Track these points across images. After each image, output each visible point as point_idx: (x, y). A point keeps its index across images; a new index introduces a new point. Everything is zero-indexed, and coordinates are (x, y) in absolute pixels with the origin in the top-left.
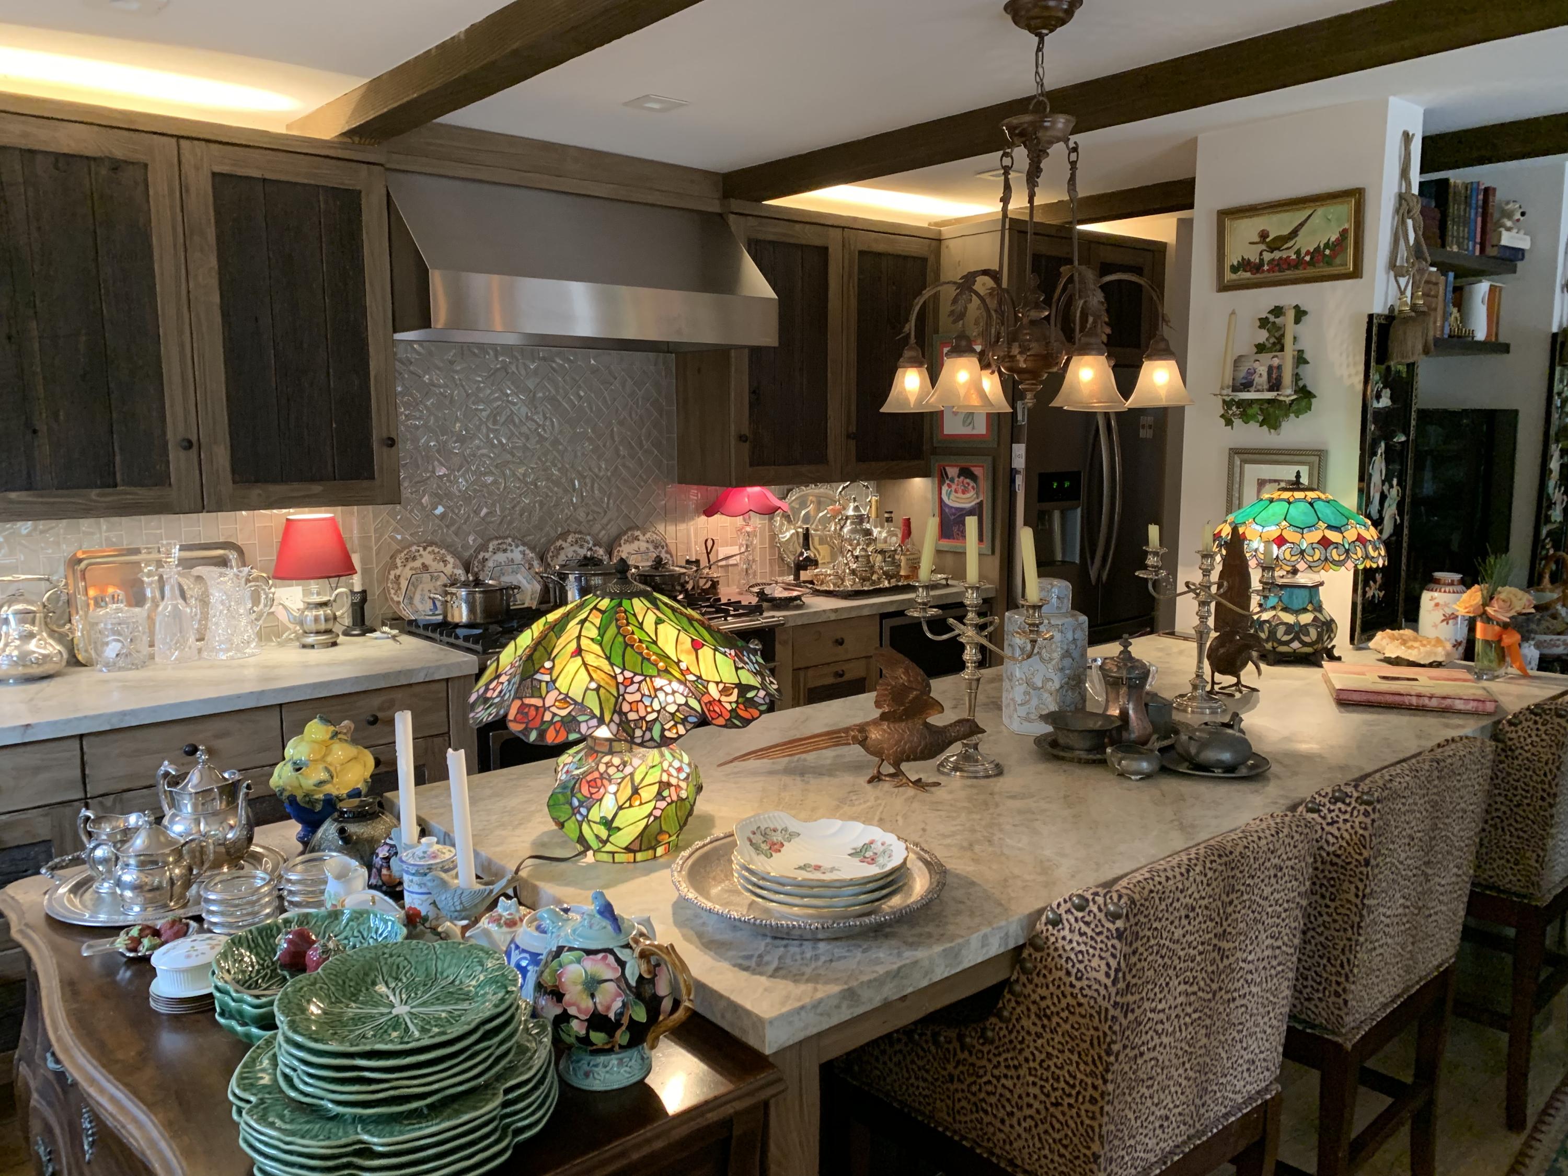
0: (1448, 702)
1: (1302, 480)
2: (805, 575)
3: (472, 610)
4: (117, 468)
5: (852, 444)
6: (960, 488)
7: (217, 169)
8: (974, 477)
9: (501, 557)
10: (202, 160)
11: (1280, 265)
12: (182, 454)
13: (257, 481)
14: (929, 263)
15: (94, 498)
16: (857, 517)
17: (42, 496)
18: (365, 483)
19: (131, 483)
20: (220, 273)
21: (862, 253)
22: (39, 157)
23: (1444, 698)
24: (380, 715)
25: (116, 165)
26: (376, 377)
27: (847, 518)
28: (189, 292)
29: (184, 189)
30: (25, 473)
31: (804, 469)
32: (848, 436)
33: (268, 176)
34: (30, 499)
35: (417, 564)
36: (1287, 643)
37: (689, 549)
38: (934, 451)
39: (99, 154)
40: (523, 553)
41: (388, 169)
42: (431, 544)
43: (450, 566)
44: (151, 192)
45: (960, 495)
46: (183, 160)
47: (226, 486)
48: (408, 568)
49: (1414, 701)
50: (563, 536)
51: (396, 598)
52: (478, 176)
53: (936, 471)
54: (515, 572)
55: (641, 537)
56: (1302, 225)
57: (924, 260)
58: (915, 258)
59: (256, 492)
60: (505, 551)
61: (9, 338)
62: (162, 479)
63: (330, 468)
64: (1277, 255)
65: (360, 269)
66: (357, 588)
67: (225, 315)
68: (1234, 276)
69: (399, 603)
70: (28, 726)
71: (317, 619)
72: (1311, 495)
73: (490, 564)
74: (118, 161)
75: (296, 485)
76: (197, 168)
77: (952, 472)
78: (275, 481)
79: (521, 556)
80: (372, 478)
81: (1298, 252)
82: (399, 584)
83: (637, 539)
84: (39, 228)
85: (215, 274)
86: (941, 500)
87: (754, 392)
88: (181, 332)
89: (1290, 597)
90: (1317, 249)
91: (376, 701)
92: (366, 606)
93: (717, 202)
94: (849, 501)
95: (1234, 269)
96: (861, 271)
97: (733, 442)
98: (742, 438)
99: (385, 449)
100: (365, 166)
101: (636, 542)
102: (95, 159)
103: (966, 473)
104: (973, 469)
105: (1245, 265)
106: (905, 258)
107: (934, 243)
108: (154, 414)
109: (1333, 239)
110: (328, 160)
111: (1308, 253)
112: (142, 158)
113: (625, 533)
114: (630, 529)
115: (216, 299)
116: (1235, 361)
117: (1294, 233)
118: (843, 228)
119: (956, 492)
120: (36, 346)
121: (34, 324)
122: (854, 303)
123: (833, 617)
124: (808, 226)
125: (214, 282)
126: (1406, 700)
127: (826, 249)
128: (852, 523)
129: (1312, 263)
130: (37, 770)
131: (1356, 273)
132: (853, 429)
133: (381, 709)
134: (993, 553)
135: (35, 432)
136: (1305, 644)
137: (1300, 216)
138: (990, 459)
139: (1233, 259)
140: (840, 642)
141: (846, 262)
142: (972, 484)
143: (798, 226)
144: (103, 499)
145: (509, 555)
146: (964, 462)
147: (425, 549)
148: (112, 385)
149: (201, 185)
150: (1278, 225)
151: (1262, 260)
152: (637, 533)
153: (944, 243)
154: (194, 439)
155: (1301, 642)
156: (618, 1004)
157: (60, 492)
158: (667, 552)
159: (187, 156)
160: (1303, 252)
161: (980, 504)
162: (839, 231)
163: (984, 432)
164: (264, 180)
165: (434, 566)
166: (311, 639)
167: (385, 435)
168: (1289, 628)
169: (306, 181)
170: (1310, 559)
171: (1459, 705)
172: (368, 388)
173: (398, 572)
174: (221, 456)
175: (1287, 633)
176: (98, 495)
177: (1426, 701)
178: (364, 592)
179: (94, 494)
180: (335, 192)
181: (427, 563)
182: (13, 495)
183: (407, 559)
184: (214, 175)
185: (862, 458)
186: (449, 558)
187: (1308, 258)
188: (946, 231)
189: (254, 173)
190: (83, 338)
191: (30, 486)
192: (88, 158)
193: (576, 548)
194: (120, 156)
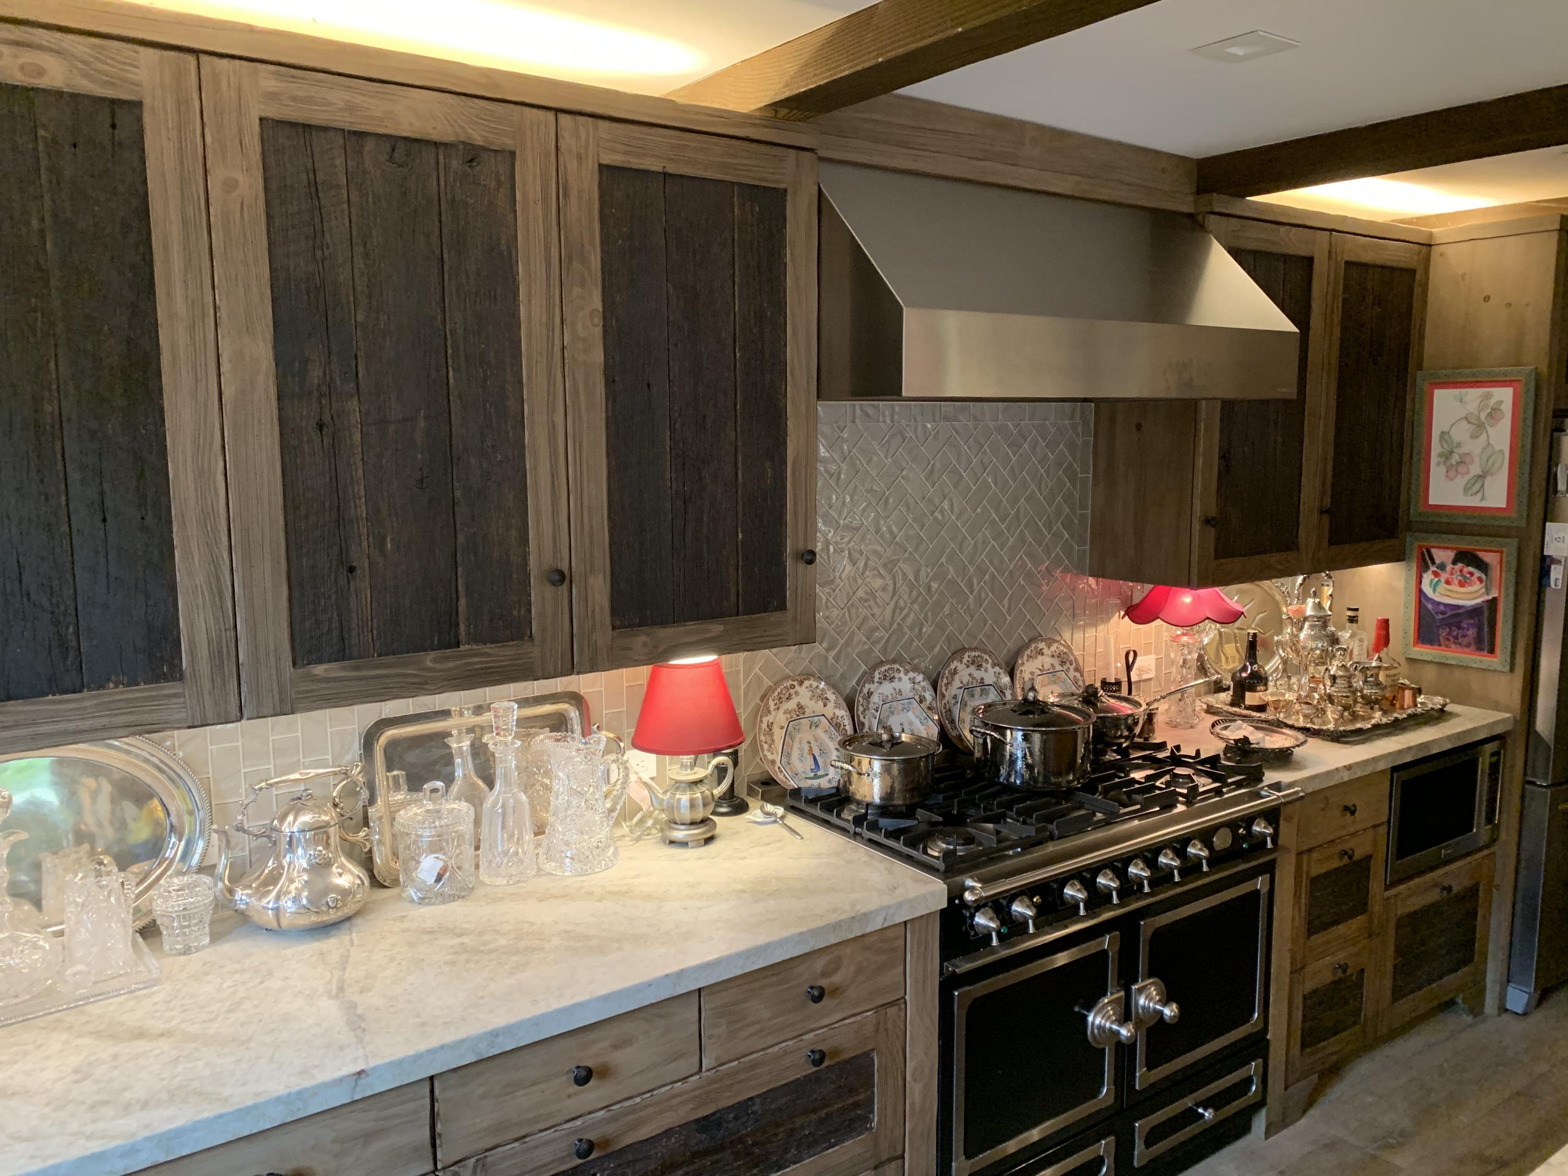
2: (1251, 698)
4: (461, 619)
5: (1326, 520)
6: (1456, 578)
7: (607, 159)
8: (1482, 566)
9: (887, 689)
10: (587, 147)
12: (549, 590)
13: (641, 624)
14: (1418, 277)
15: (429, 664)
16: (1319, 618)
17: (357, 668)
18: (775, 616)
19: (477, 638)
20: (605, 319)
21: (1347, 263)
22: (370, 145)
24: (824, 983)
25: (473, 155)
26: (795, 462)
27: (1306, 619)
28: (563, 348)
29: (563, 190)
30: (336, 633)
31: (1272, 559)
32: (1322, 512)
33: (672, 169)
34: (342, 674)
35: (791, 705)
37: (1107, 667)
38: (1410, 527)
39: (450, 138)
40: (913, 681)
41: (822, 159)
42: (809, 675)
43: (831, 705)
44: (518, 197)
45: (1455, 587)
46: (562, 144)
47: (603, 635)
48: (781, 711)
50: (958, 653)
51: (770, 757)
53: (1414, 554)
54: (905, 709)
55: (1046, 651)
57: (1412, 272)
58: (1402, 271)
59: (639, 640)
60: (892, 680)
61: (320, 426)
62: (521, 631)
63: (733, 598)
65: (780, 306)
67: (610, 381)
69: (773, 762)
70: (360, 1073)
71: (693, 805)
73: (875, 699)
74: (475, 148)
75: (689, 626)
76: (579, 158)
77: (1444, 555)
78: (663, 623)
79: (910, 686)
80: (781, 608)
82: (772, 735)
83: (1041, 653)
84: (366, 255)
85: (598, 320)
86: (1420, 592)
87: (1225, 457)
88: (552, 410)
91: (819, 964)
93: (1191, 198)
94: (1311, 596)
96: (1345, 289)
97: (1197, 526)
98: (1207, 521)
99: (801, 566)
100: (792, 152)
101: (1040, 658)
102: (445, 145)
103: (1466, 557)
104: (1481, 554)
106: (1392, 269)
107: (1424, 249)
108: (514, 533)
110: (746, 145)
112: (509, 143)
113: (1027, 646)
114: (1031, 640)
115: (598, 356)
118: (1331, 229)
119: (1448, 582)
120: (357, 437)
121: (354, 405)
123: (1346, 777)
125: (598, 332)
127: (1311, 260)
128: (1312, 627)
130: (368, 1137)
132: (1327, 502)
133: (824, 974)
134: (1512, 669)
135: (351, 570)
138: (1515, 542)
140: (1352, 810)
141: (1332, 274)
142: (1477, 573)
143: (1283, 229)
144: (438, 666)
145: (896, 684)
146: (1466, 544)
147: (801, 683)
148: (458, 494)
149: (584, 184)
152: (1042, 645)
153: (1435, 251)
154: (566, 571)
157: (385, 659)
158: (1077, 670)
159: (567, 140)
161: (1493, 603)
162: (1327, 236)
163: (1502, 505)
164: (666, 175)
165: (814, 706)
166: (680, 834)
167: (801, 546)
169: (718, 176)
172: (783, 480)
173: (770, 718)
174: (599, 591)
176: (434, 661)
179: (428, 659)
180: (752, 191)
181: (803, 703)
182: (319, 670)
183: (781, 700)
184: (602, 168)
185: (1334, 539)
186: (831, 695)
188: (1439, 232)
189: (654, 165)
190: (422, 424)
191: (341, 654)
192: (436, 144)
193: (972, 669)
194: (478, 140)
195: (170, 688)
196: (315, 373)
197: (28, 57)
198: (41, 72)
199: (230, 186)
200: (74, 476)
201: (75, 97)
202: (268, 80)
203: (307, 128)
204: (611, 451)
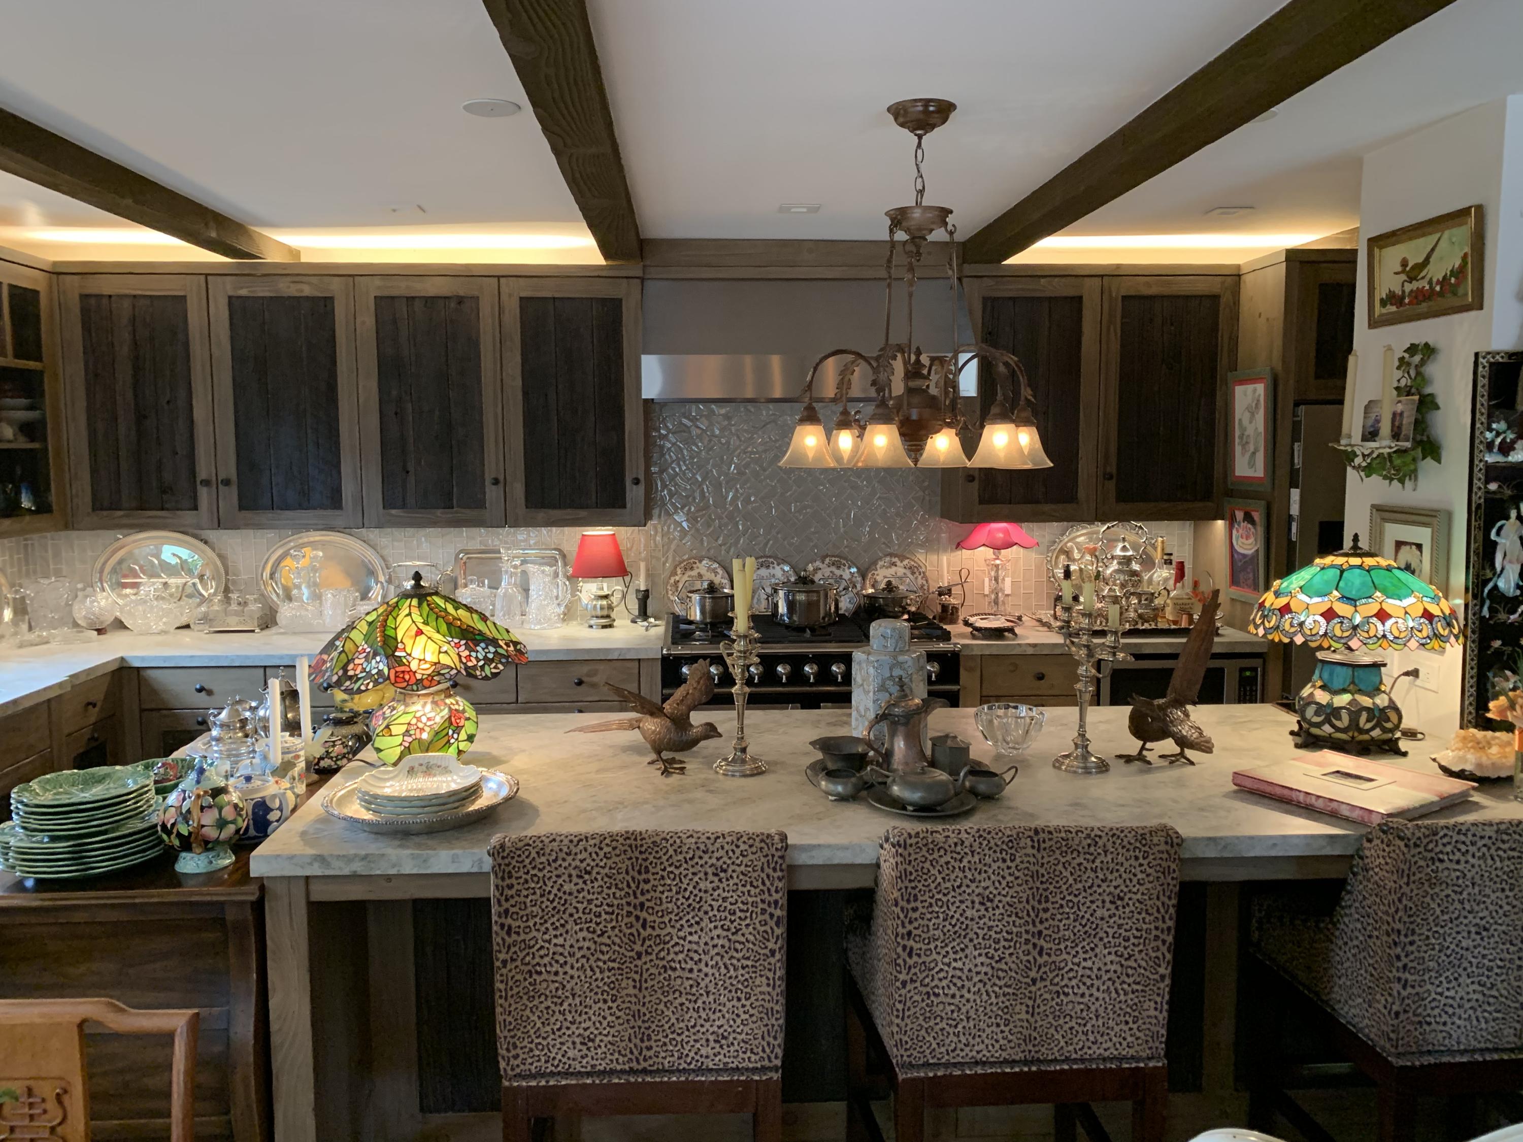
0: (1334, 805)
1: (1360, 544)
3: (703, 612)
4: (454, 497)
5: (1111, 484)
6: (1245, 533)
7: (524, 295)
8: (1253, 522)
9: (763, 572)
10: (514, 290)
11: (1420, 296)
12: (494, 487)
13: (542, 507)
14: (1223, 300)
15: (440, 514)
16: (1127, 557)
17: (410, 513)
18: (618, 511)
19: (463, 506)
20: (522, 366)
21: (1124, 298)
22: (417, 301)
23: (1331, 800)
24: (584, 679)
25: (460, 300)
28: (502, 381)
29: (502, 310)
30: (401, 497)
31: (1047, 508)
32: (1106, 477)
33: (557, 295)
34: (403, 514)
35: (694, 573)
36: (1318, 725)
37: (942, 577)
39: (451, 294)
41: (646, 279)
43: (719, 576)
44: (482, 315)
45: (1244, 541)
46: (502, 292)
47: (523, 509)
48: (686, 575)
49: (1301, 798)
51: (672, 598)
52: (721, 276)
53: (1228, 515)
55: (898, 563)
56: (1433, 250)
57: (1216, 297)
58: (1200, 297)
59: (541, 514)
60: (768, 567)
61: (396, 414)
62: (481, 504)
63: (594, 499)
64: (1415, 285)
66: (643, 588)
67: (525, 394)
68: (1384, 311)
69: (673, 601)
72: (1369, 561)
74: (462, 297)
75: (569, 511)
76: (511, 296)
77: (1239, 515)
78: (554, 508)
80: (624, 507)
81: (1430, 282)
83: (894, 564)
84: (415, 345)
85: (519, 366)
86: (1231, 544)
88: (497, 406)
89: (1331, 675)
90: (1445, 277)
91: (585, 669)
92: (649, 601)
94: (1117, 540)
95: (1383, 303)
96: (1125, 316)
98: (969, 478)
99: (634, 486)
100: (627, 280)
101: (891, 567)
102: (448, 297)
103: (1248, 517)
104: (1253, 513)
105: (1392, 298)
107: (1230, 278)
108: (478, 461)
109: (1457, 266)
110: (599, 279)
111: (1438, 282)
112: (476, 293)
113: (881, 559)
114: (885, 556)
115: (519, 382)
116: (1366, 407)
117: (1427, 261)
118: (1102, 276)
119: (1242, 537)
120: (411, 418)
121: (409, 405)
122: (1115, 347)
123: (1030, 651)
124: (1057, 280)
125: (519, 372)
126: (1294, 795)
127: (1080, 298)
129: (1441, 294)
131: (1478, 304)
132: (1112, 469)
133: (588, 675)
135: (407, 472)
136: (1338, 730)
137: (1430, 240)
138: (1263, 503)
139: (1381, 292)
140: (1041, 677)
141: (1107, 306)
142: (1252, 529)
143: (1042, 280)
144: (444, 516)
145: (771, 571)
147: (701, 562)
148: (453, 443)
149: (512, 307)
150: (1413, 250)
151: (1403, 292)
152: (896, 559)
153: (1243, 278)
154: (501, 478)
155: (1333, 726)
156: (172, 821)
157: (421, 510)
158: (922, 578)
159: (504, 289)
160: (1435, 280)
161: (1258, 552)
162: (1098, 281)
163: (1262, 475)
164: (556, 298)
165: (707, 575)
166: (594, 621)
167: (634, 476)
168: (1320, 708)
169: (583, 296)
170: (1308, 633)
171: (1345, 811)
172: (624, 441)
173: (677, 578)
174: (518, 489)
175: (1317, 713)
176: (442, 513)
177: (1313, 800)
178: (647, 591)
179: (439, 512)
180: (603, 301)
181: (700, 573)
182: (394, 512)
183: (686, 569)
184: (521, 298)
185: (1122, 497)
186: (721, 570)
187: (1438, 288)
188: (1244, 266)
189: (548, 294)
190: (437, 413)
191: (403, 506)
192: (445, 298)
193: (833, 569)
194: (462, 293)
195: (337, 512)
196: (394, 393)
197: (299, 286)
198: (302, 291)
199: (363, 323)
200: (309, 431)
201: (313, 298)
202: (377, 282)
203: (393, 298)
204: (525, 425)
